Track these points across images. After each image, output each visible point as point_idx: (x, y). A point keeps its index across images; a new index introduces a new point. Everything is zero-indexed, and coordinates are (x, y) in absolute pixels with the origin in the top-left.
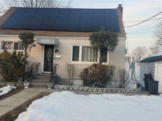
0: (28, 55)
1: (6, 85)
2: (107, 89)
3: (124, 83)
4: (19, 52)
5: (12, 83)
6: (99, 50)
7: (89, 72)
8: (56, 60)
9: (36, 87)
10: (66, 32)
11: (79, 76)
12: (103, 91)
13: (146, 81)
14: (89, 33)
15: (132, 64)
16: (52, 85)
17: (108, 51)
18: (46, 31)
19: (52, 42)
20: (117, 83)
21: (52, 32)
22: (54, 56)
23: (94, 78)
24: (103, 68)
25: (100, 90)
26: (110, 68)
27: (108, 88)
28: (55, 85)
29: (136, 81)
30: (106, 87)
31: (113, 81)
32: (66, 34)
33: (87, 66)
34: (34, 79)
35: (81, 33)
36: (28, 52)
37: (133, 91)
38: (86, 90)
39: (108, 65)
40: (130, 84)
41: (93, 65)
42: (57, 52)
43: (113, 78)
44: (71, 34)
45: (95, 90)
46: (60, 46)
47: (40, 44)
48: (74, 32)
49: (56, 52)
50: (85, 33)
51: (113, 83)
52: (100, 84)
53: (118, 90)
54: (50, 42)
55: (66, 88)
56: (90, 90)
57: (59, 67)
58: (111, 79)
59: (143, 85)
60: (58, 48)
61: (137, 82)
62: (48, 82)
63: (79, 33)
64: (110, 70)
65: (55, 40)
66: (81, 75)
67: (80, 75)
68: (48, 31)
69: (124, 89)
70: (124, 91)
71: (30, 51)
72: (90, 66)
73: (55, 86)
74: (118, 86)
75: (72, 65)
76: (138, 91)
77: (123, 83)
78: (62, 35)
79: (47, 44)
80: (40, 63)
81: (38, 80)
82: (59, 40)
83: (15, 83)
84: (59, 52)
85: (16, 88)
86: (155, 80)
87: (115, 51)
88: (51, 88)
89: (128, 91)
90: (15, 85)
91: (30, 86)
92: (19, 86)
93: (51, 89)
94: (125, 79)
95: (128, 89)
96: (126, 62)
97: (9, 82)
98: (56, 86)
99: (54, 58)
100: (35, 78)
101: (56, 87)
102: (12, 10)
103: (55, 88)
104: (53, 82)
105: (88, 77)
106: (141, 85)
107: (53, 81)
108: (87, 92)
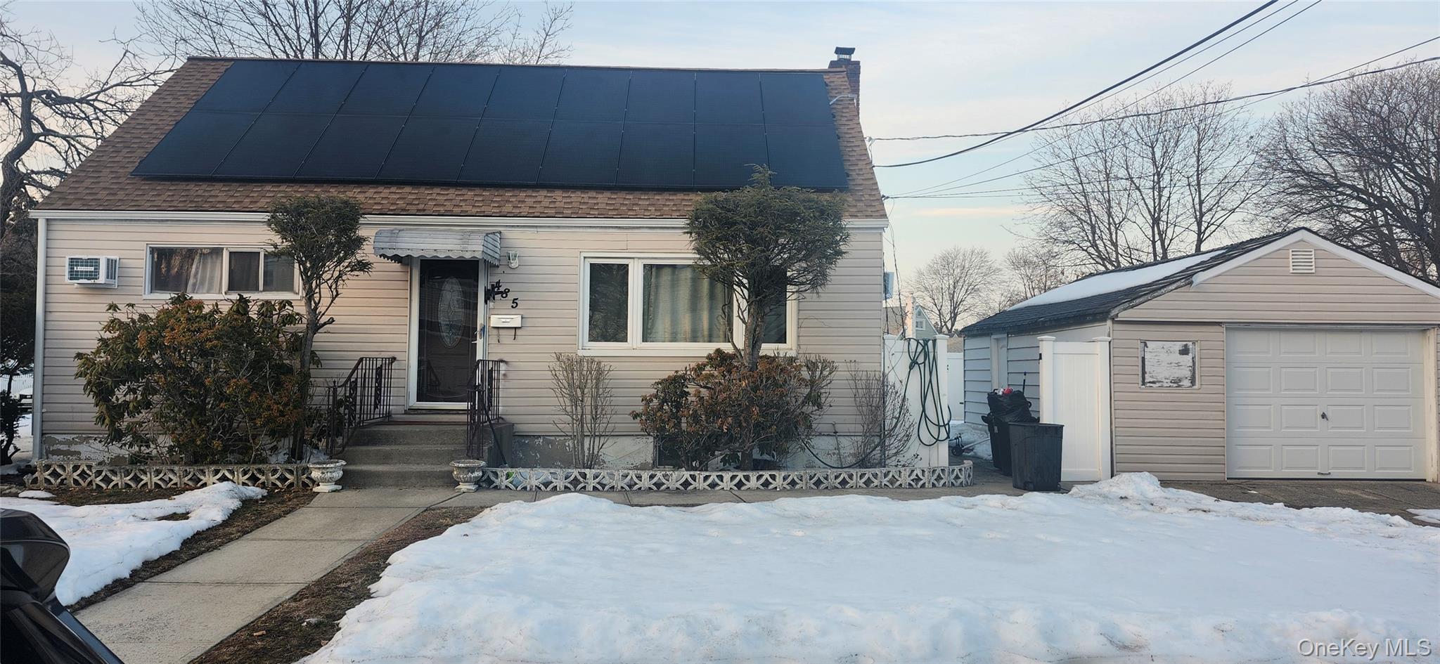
0: (324, 319)
1: (197, 484)
2: (794, 475)
3: (882, 444)
4: (268, 302)
5: (232, 472)
6: (740, 284)
7: (688, 393)
8: (493, 340)
9: (385, 486)
10: (544, 193)
11: (635, 417)
12: (771, 487)
13: (996, 428)
14: (680, 196)
15: (920, 348)
16: (479, 468)
17: (789, 287)
18: (424, 191)
19: (473, 248)
20: (845, 442)
21: (464, 191)
22: (480, 321)
23: (723, 423)
24: (768, 370)
25: (753, 483)
26: (805, 368)
27: (794, 468)
28: (494, 469)
29: (943, 429)
30: (785, 468)
31: (820, 434)
32: (546, 202)
33: (680, 367)
34: (367, 444)
35: (637, 194)
36: (325, 301)
37: (933, 480)
38: (678, 485)
39: (792, 354)
40: (914, 447)
41: (709, 357)
42: (498, 297)
43: (822, 421)
44: (574, 205)
45: (727, 483)
46: (514, 264)
47: (396, 258)
48: (592, 194)
49: (489, 295)
50: (660, 198)
51: (822, 444)
52: (751, 455)
53: (851, 476)
54: (458, 247)
55: (560, 484)
56: (700, 484)
57: (511, 375)
58: (810, 427)
59: (984, 449)
60: (503, 279)
61: (952, 437)
62: (452, 456)
63: (622, 195)
64: (804, 380)
65: (487, 235)
66: (647, 413)
67: (640, 409)
68: (437, 190)
69: (884, 470)
70: (885, 481)
71: (334, 299)
72: (693, 365)
73: (496, 474)
74: (851, 460)
75: (592, 360)
76: (957, 477)
77: (877, 440)
78: (525, 210)
79: (442, 256)
80: (394, 359)
81: (394, 447)
82: (511, 234)
83: (253, 468)
84: (511, 296)
85: (265, 492)
86: (1047, 418)
87: (829, 287)
88: (473, 487)
89: (905, 479)
90: (254, 479)
91: (348, 481)
92: (279, 483)
93: (477, 490)
94: (887, 422)
95: (905, 473)
96: (886, 336)
97: (213, 463)
98: (502, 476)
99: (483, 329)
100: (373, 440)
101: (502, 481)
102: (199, 76)
103: (497, 482)
104: (486, 455)
105: (684, 420)
106: (969, 450)
107: (486, 448)
108: (685, 496)
